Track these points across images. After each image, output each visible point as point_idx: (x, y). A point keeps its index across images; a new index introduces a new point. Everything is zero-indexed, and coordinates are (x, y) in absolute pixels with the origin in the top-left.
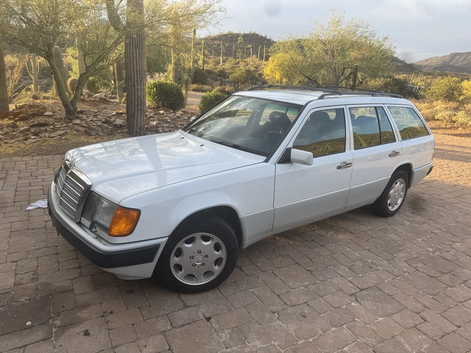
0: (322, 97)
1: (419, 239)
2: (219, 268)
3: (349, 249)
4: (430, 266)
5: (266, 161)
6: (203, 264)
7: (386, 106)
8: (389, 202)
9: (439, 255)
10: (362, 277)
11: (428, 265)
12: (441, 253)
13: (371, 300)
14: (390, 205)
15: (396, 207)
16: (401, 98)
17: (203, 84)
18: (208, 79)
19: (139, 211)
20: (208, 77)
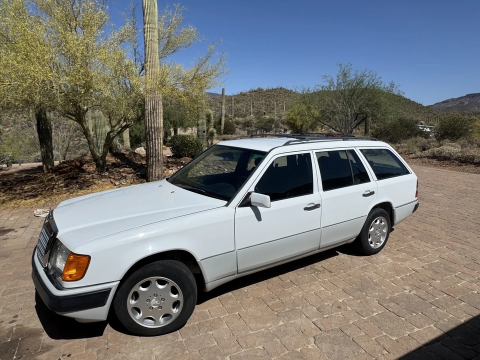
0: (287, 144)
1: (397, 277)
2: (177, 310)
3: (323, 289)
4: (403, 305)
5: (227, 205)
6: (160, 307)
7: (358, 149)
8: (370, 240)
9: (416, 293)
10: (327, 318)
11: (401, 304)
12: (417, 291)
13: (330, 342)
14: (371, 243)
15: (379, 245)
16: (376, 140)
17: (232, 134)
18: (237, 129)
19: (89, 257)
20: (237, 128)
